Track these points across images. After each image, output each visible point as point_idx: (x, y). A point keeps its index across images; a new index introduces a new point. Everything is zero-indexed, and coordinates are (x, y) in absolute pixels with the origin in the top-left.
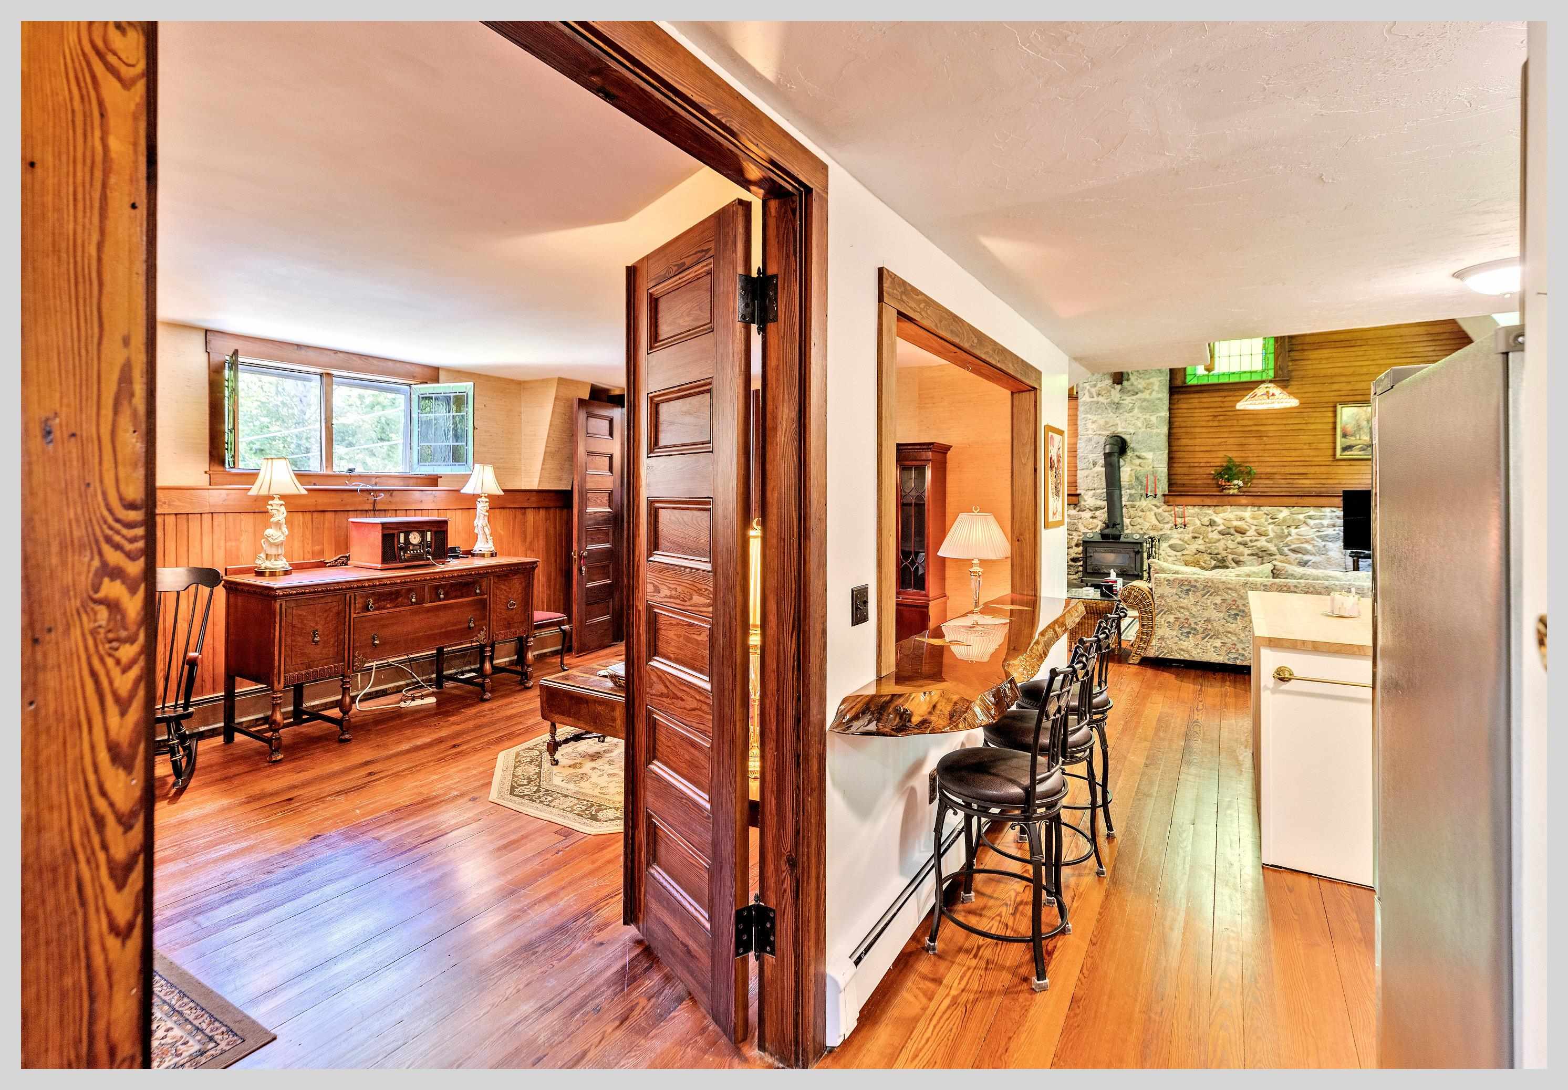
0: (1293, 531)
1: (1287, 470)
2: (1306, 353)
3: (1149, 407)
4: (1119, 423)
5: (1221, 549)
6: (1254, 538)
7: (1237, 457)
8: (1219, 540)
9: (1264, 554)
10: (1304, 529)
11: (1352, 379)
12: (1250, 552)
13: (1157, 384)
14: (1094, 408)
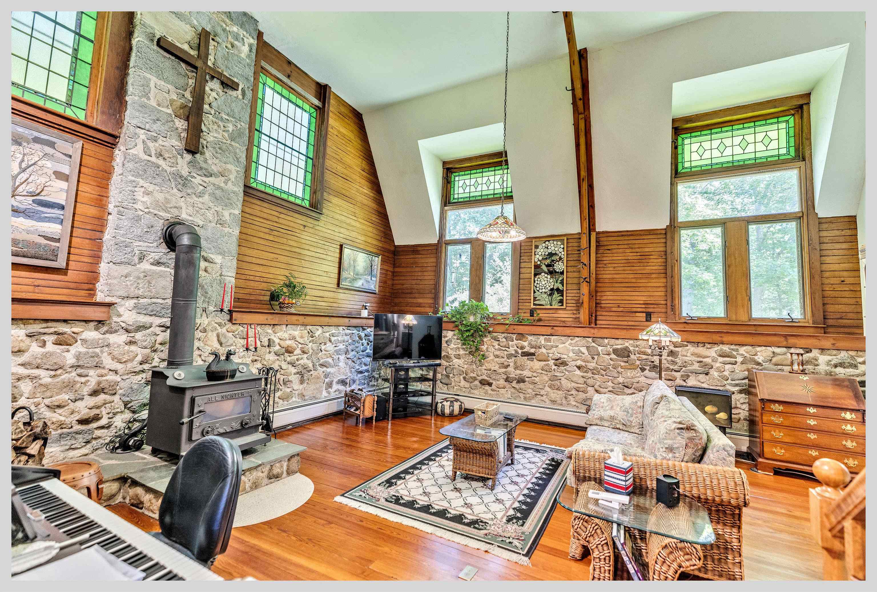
0: (323, 347)
2: (330, 197)
3: (220, 198)
4: (185, 205)
6: (299, 357)
8: (275, 361)
10: (329, 345)
13: (234, 173)
14: (150, 171)
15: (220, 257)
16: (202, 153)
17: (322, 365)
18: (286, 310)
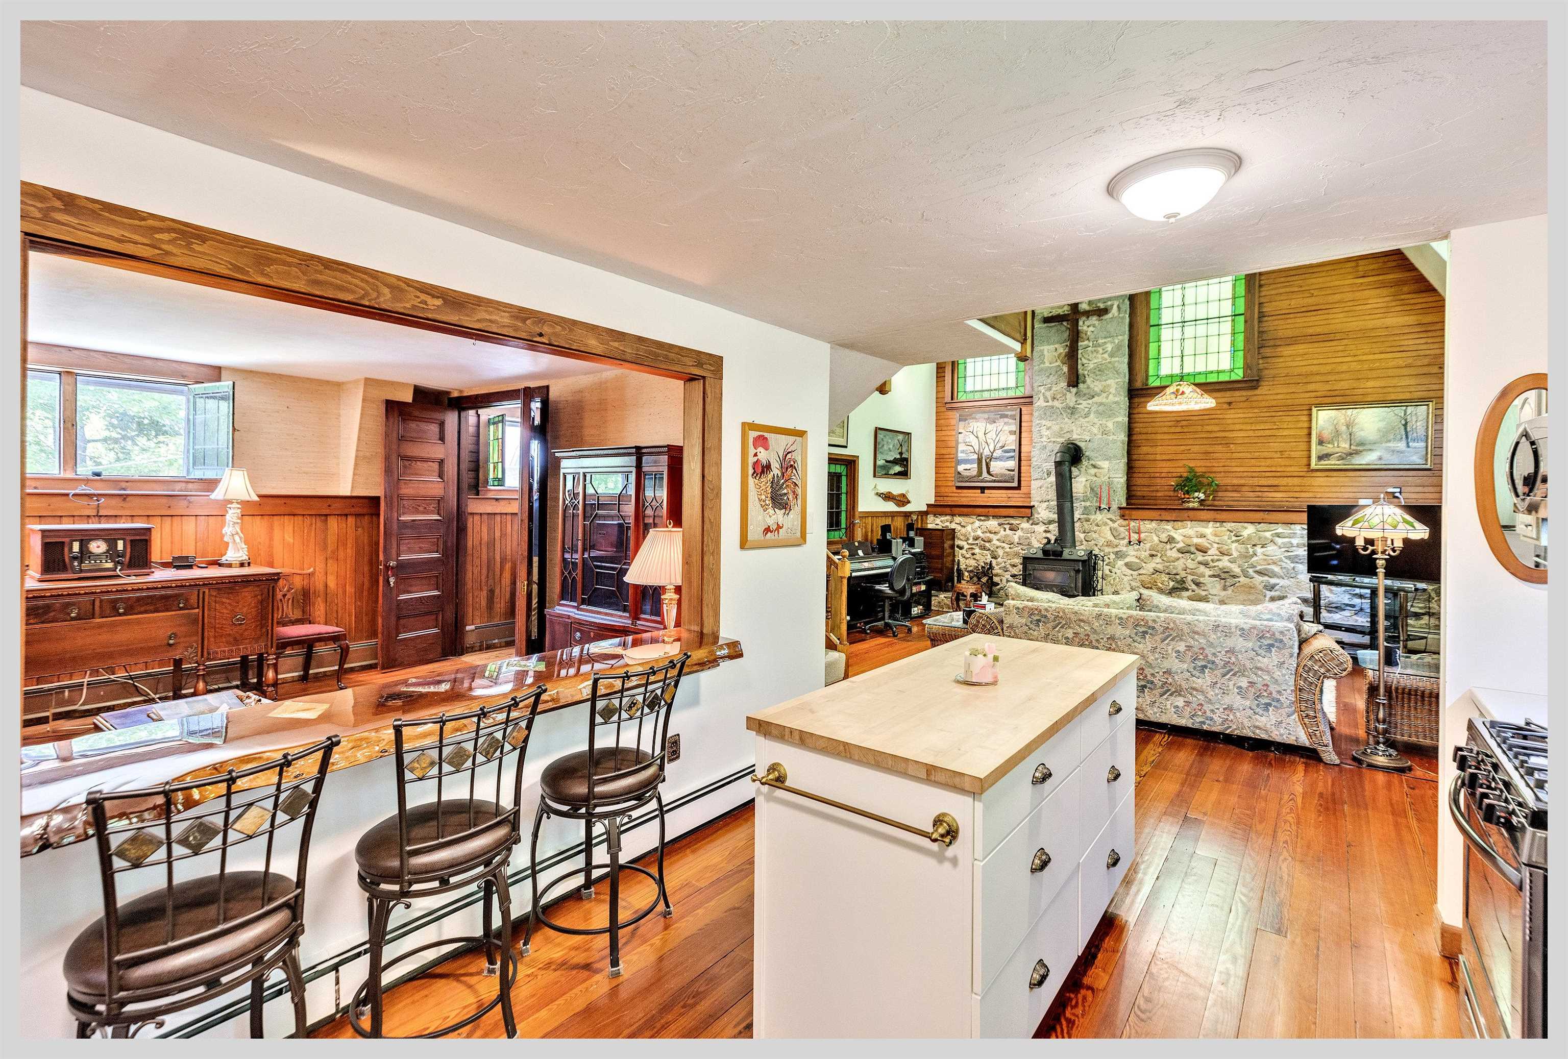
0: (1259, 550)
1: (1256, 481)
2: (1279, 349)
3: (1106, 412)
4: (1074, 428)
5: (1180, 568)
6: (1216, 557)
7: (1199, 466)
8: (1178, 559)
9: (1226, 575)
10: (1271, 549)
11: (1330, 378)
12: (1211, 573)
13: (1114, 386)
14: (1048, 413)
15: (1107, 462)
16: (1084, 382)
17: (1259, 573)
18: (1186, 505)
